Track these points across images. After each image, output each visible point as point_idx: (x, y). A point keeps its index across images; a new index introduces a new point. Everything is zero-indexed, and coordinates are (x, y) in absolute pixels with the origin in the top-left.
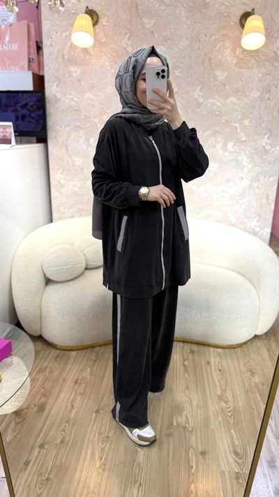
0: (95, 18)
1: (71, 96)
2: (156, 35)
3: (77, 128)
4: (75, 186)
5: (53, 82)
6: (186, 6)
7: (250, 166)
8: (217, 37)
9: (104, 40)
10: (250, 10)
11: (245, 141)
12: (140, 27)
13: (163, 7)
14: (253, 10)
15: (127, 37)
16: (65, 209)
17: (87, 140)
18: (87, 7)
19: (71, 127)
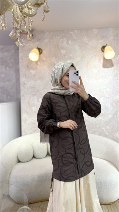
0: (41, 51)
1: (31, 82)
2: (66, 57)
3: (34, 95)
4: (32, 119)
5: (24, 76)
6: (78, 45)
7: (112, 108)
8: (92, 56)
9: (44, 59)
10: (105, 45)
11: (108, 98)
12: (59, 54)
13: (69, 46)
14: (107, 45)
15: (54, 57)
16: (27, 130)
17: (38, 100)
18: (37, 47)
19: (31, 95)
